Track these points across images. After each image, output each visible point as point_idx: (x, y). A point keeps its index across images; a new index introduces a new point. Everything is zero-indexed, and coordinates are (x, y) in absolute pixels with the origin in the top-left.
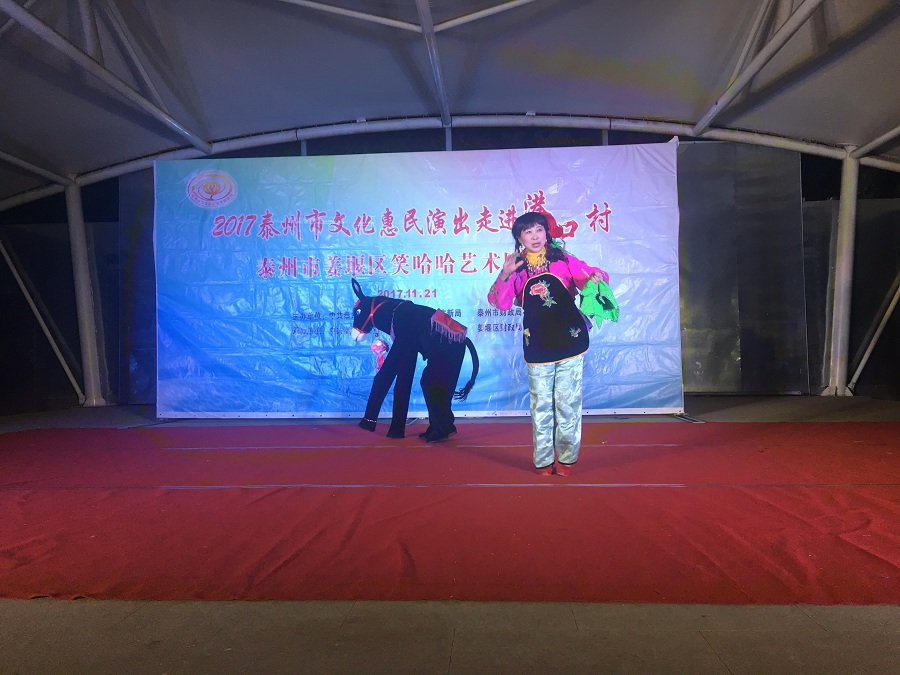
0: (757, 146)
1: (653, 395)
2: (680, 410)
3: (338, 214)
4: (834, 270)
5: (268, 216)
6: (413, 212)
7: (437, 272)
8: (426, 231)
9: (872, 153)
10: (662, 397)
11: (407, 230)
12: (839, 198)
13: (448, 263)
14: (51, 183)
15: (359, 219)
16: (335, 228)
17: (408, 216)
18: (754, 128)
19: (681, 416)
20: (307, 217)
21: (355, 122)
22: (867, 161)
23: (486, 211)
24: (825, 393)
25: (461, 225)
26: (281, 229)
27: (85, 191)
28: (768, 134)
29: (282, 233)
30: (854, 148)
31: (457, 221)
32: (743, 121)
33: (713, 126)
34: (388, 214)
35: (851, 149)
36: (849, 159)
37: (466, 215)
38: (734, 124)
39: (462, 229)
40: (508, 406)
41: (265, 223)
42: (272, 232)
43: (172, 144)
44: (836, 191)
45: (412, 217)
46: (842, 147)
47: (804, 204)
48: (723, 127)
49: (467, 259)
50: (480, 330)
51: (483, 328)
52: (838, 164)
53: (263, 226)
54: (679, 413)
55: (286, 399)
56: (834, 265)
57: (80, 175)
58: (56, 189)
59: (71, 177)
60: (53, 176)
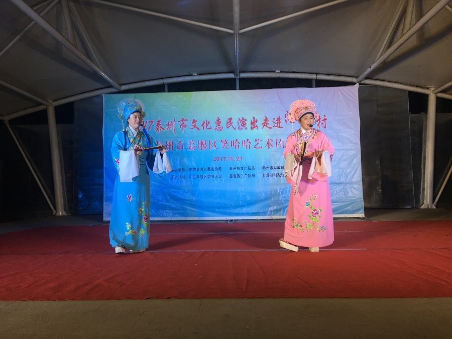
0: (387, 88)
1: (349, 208)
2: (362, 215)
3: (194, 120)
4: (425, 147)
5: (159, 121)
6: (231, 119)
7: (243, 148)
8: (237, 128)
9: (443, 91)
10: (354, 209)
11: (228, 128)
12: (427, 113)
13: (248, 144)
14: (41, 104)
15: (204, 122)
16: (192, 127)
17: (228, 121)
18: (386, 79)
19: (363, 218)
20: (178, 122)
21: (192, 75)
22: (440, 95)
23: (266, 119)
24: (423, 207)
25: (254, 125)
26: (165, 127)
27: (57, 109)
28: (392, 82)
29: (166, 129)
31: (252, 123)
32: (381, 76)
33: (367, 78)
34: (218, 120)
35: (433, 89)
36: (431, 94)
37: (257, 121)
38: (376, 78)
39: (254, 127)
40: (278, 214)
41: (158, 124)
42: (161, 129)
43: (102, 86)
44: (425, 109)
45: (230, 121)
46: (428, 88)
47: (410, 115)
48: (371, 79)
49: (257, 142)
50: (264, 176)
51: (265, 175)
52: (426, 97)
53: (157, 126)
54: (362, 217)
55: (168, 211)
56: (425, 145)
57: (55, 100)
58: (42, 107)
59: (50, 101)
60: (42, 101)
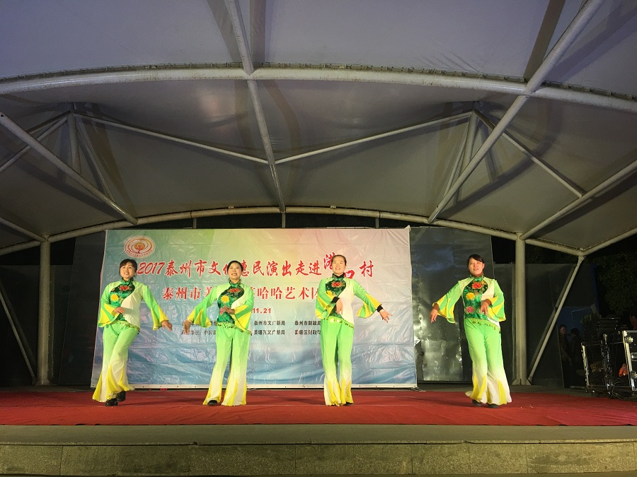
0: (466, 231)
1: (399, 376)
2: (414, 385)
3: (214, 262)
4: (515, 306)
5: (172, 263)
7: (272, 298)
8: (266, 274)
9: (531, 237)
10: (404, 377)
11: (255, 273)
12: (515, 263)
13: (278, 293)
14: (33, 240)
16: (212, 271)
17: (255, 265)
18: (464, 221)
19: (416, 389)
20: (196, 264)
21: (227, 208)
22: (529, 241)
23: (302, 263)
24: (514, 383)
25: (286, 271)
26: (179, 270)
27: (53, 245)
28: (472, 224)
29: (179, 273)
30: (521, 234)
31: (284, 268)
32: (456, 217)
33: (439, 218)
36: (519, 240)
37: (290, 265)
38: (450, 219)
39: (287, 273)
40: (312, 381)
41: (170, 267)
42: (174, 272)
43: (112, 219)
44: (512, 259)
45: (258, 265)
46: (515, 233)
47: (495, 265)
48: (445, 220)
49: (290, 291)
50: (296, 334)
51: (298, 332)
52: (513, 243)
53: (168, 269)
54: (414, 387)
55: (174, 376)
57: (52, 235)
58: (36, 244)
59: (46, 237)
60: (36, 237)
